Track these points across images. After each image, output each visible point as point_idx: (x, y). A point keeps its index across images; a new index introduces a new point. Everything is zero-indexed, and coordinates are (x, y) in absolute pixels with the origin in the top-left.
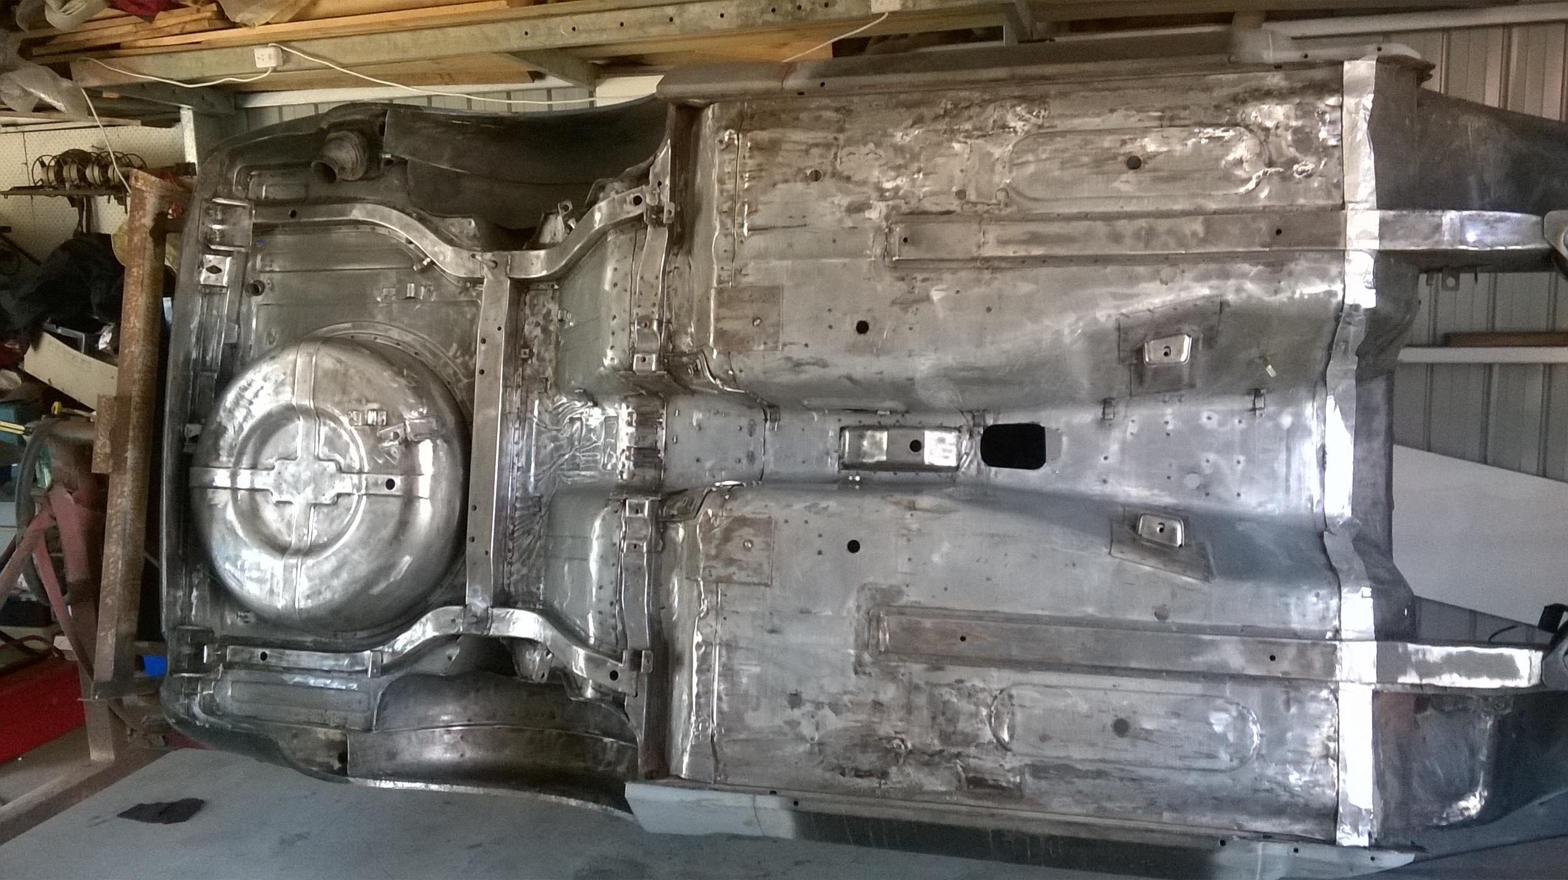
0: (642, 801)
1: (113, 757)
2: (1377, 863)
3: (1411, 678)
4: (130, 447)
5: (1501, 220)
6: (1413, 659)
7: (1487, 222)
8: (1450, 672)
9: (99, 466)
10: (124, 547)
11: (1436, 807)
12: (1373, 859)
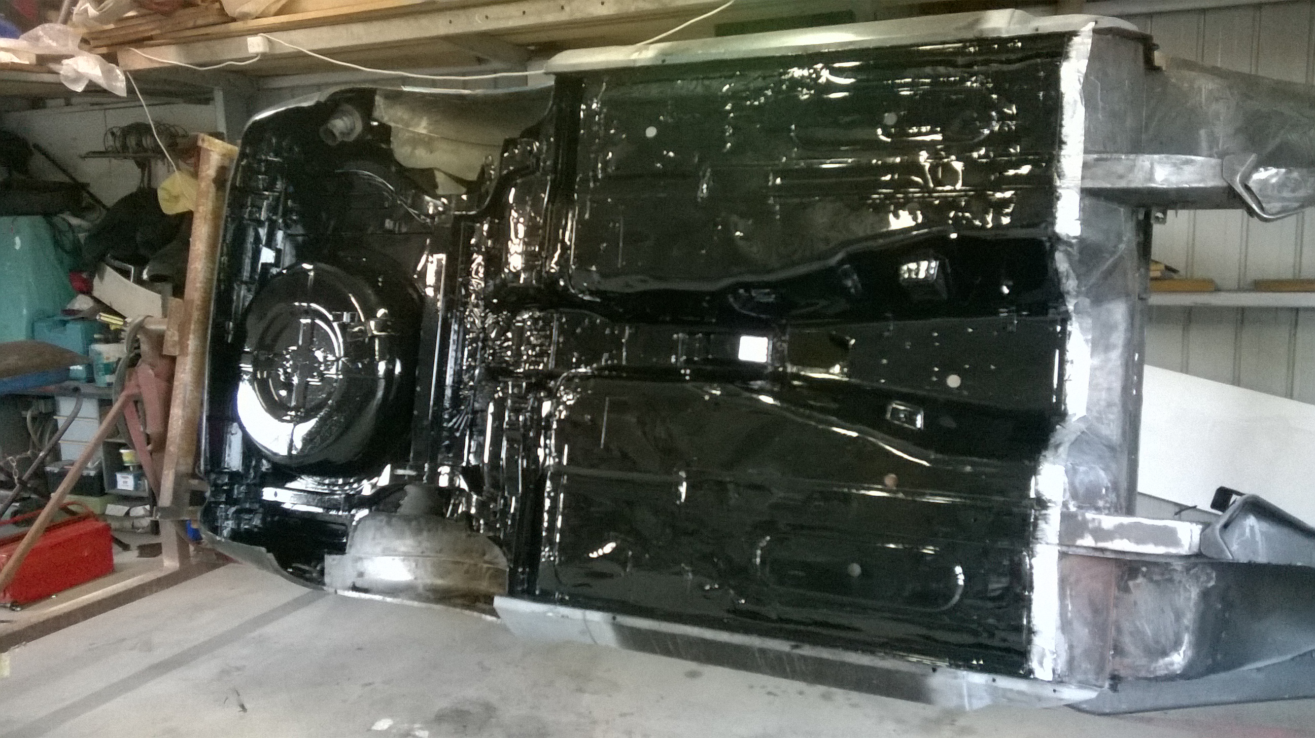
0: (507, 611)
1: (178, 565)
2: (1057, 695)
3: (1088, 541)
4: (191, 336)
5: (1187, 162)
6: (1090, 526)
7: (1175, 165)
8: (1122, 538)
9: (169, 350)
10: (184, 410)
11: (1143, 661)
12: (1055, 691)
